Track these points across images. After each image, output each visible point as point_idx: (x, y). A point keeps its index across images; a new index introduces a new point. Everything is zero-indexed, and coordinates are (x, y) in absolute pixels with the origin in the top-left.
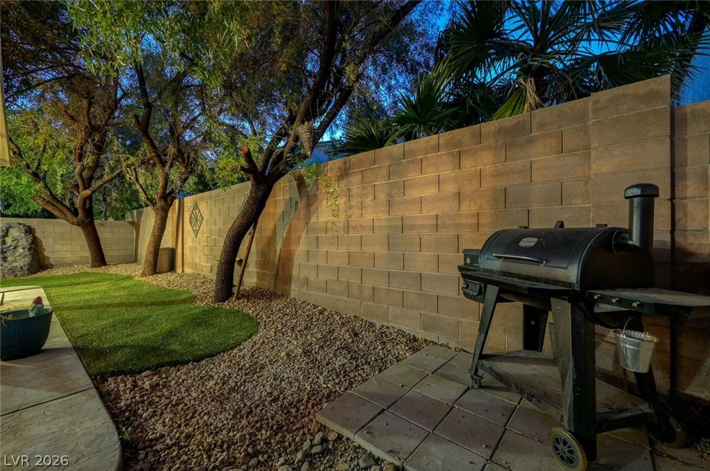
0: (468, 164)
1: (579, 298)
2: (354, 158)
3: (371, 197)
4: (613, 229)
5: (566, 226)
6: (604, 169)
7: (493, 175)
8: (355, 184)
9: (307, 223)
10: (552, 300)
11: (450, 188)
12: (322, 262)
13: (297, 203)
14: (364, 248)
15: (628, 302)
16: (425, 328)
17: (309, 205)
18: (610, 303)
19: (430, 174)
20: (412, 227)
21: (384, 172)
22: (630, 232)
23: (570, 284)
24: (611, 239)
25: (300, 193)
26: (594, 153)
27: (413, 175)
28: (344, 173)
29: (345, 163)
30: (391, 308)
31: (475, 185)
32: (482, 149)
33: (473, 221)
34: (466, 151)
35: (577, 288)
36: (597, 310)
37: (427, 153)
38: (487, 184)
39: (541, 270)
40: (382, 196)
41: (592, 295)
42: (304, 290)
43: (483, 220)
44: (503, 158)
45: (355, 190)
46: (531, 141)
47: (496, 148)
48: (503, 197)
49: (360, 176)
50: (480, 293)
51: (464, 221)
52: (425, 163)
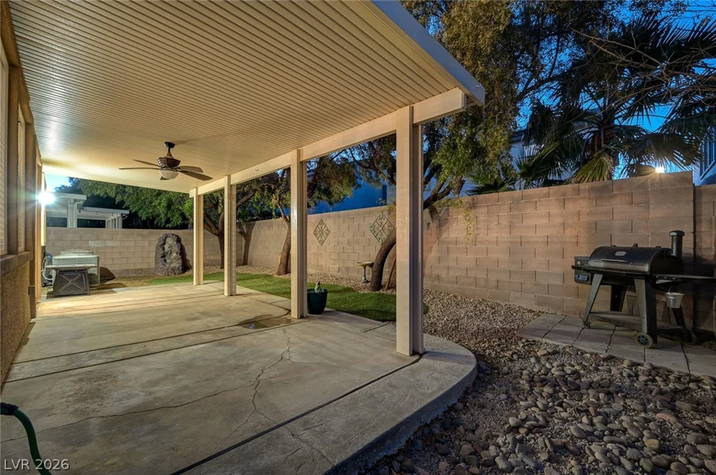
0: (571, 207)
1: (649, 278)
2: (481, 197)
3: (496, 223)
4: (665, 249)
5: (639, 246)
6: (658, 215)
7: (588, 214)
8: (482, 213)
9: (439, 238)
10: (635, 280)
11: (558, 220)
12: (452, 264)
13: (429, 224)
14: (489, 256)
15: (671, 278)
16: (539, 304)
17: (440, 226)
18: (663, 279)
19: (542, 210)
20: (529, 242)
21: (507, 207)
22: (672, 250)
23: (645, 272)
24: (663, 254)
25: (432, 217)
26: (651, 206)
27: (530, 210)
28: (473, 206)
29: (473, 199)
30: (512, 293)
31: (576, 219)
32: (581, 198)
33: (574, 240)
34: (568, 199)
35: (648, 274)
36: (657, 283)
37: (540, 198)
38: (584, 219)
39: (630, 267)
40: (504, 222)
41: (655, 277)
42: (436, 283)
43: (581, 240)
44: (594, 204)
45: (482, 218)
46: (613, 196)
47: (589, 198)
48: (594, 227)
49: (486, 209)
50: (588, 280)
51: (568, 240)
52: (538, 204)
